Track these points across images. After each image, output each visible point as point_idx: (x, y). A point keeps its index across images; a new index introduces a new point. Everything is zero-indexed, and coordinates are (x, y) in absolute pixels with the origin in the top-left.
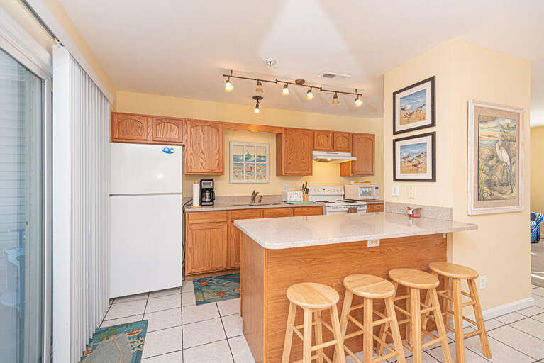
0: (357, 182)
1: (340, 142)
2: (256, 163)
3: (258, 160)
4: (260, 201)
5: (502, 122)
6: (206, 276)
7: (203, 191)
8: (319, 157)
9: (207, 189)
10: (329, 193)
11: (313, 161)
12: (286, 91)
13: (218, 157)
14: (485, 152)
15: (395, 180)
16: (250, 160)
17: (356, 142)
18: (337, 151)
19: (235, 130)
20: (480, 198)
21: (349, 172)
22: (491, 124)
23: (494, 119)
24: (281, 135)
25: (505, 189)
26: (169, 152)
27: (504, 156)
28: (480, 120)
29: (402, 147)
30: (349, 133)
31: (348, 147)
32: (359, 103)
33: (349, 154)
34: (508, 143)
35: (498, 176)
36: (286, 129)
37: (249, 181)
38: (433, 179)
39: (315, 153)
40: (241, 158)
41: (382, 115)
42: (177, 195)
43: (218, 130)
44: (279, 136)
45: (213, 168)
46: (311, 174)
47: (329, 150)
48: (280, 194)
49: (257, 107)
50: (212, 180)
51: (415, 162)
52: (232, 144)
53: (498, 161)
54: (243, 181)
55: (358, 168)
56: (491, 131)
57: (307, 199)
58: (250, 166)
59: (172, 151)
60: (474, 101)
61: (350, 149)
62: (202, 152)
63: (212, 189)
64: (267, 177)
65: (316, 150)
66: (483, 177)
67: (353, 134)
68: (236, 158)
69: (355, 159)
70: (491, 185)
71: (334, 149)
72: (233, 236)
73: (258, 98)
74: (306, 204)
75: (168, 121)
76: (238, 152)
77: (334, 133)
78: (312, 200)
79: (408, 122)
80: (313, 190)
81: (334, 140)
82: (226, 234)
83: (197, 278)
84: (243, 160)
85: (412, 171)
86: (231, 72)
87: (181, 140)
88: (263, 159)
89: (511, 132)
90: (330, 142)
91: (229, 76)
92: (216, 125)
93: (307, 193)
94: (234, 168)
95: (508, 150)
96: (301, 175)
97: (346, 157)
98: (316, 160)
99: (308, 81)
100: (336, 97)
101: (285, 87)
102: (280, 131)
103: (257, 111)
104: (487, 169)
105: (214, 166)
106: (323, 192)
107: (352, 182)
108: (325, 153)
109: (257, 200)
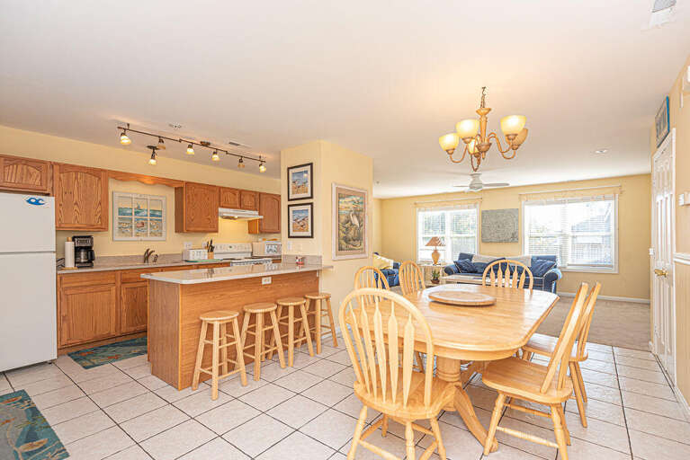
0: (264, 240)
1: (247, 201)
2: (149, 218)
3: (152, 215)
4: (155, 261)
5: (354, 199)
6: (87, 347)
7: (77, 250)
8: (225, 215)
9: (81, 248)
10: (235, 251)
11: (220, 218)
12: (190, 151)
13: (99, 209)
14: (343, 218)
15: (289, 237)
16: (140, 214)
17: (263, 202)
18: (243, 209)
19: (122, 180)
20: (340, 249)
21: (257, 229)
22: (347, 200)
23: (349, 196)
24: (182, 190)
25: (356, 243)
26: (37, 203)
27: (355, 221)
28: (340, 196)
29: (294, 211)
30: (256, 192)
31: (255, 206)
32: (262, 169)
33: (257, 213)
34: (358, 213)
35: (351, 234)
36: (187, 183)
37: (139, 238)
38: (312, 237)
39: (220, 210)
40: (128, 212)
41: (280, 177)
42: (49, 254)
43: (100, 179)
44: (179, 191)
45: (93, 223)
46: (217, 231)
47: (237, 208)
48: (180, 252)
49: (153, 157)
50: (89, 237)
51: (301, 223)
52: (116, 194)
53: (352, 224)
54: (131, 238)
55: (264, 227)
56: (347, 204)
57: (212, 257)
58: (140, 221)
59: (40, 202)
60: (336, 184)
61: (257, 207)
62: (76, 204)
63: (91, 247)
64: (164, 234)
65: (223, 207)
66: (342, 235)
67: (260, 194)
68: (121, 211)
69: (261, 217)
70: (347, 240)
71: (241, 206)
72: (124, 299)
73: (154, 148)
74: (211, 261)
75: (24, 162)
76: (126, 205)
77: (241, 192)
78: (217, 258)
79: (297, 192)
80: (219, 247)
81: (241, 198)
82: (114, 298)
83: (74, 350)
84: (131, 214)
85: (300, 230)
86: (128, 125)
87: (44, 187)
88: (158, 213)
89: (360, 206)
90: (237, 200)
91: (125, 130)
92: (96, 173)
93: (212, 251)
94: (120, 223)
95: (358, 217)
96: (206, 232)
97: (254, 215)
98: (222, 217)
99: (214, 143)
100: (241, 161)
101: (190, 147)
102: (180, 186)
103: (153, 162)
104: (344, 230)
105: (95, 221)
106: (230, 250)
107: (260, 240)
108: (232, 210)
109: (151, 259)
